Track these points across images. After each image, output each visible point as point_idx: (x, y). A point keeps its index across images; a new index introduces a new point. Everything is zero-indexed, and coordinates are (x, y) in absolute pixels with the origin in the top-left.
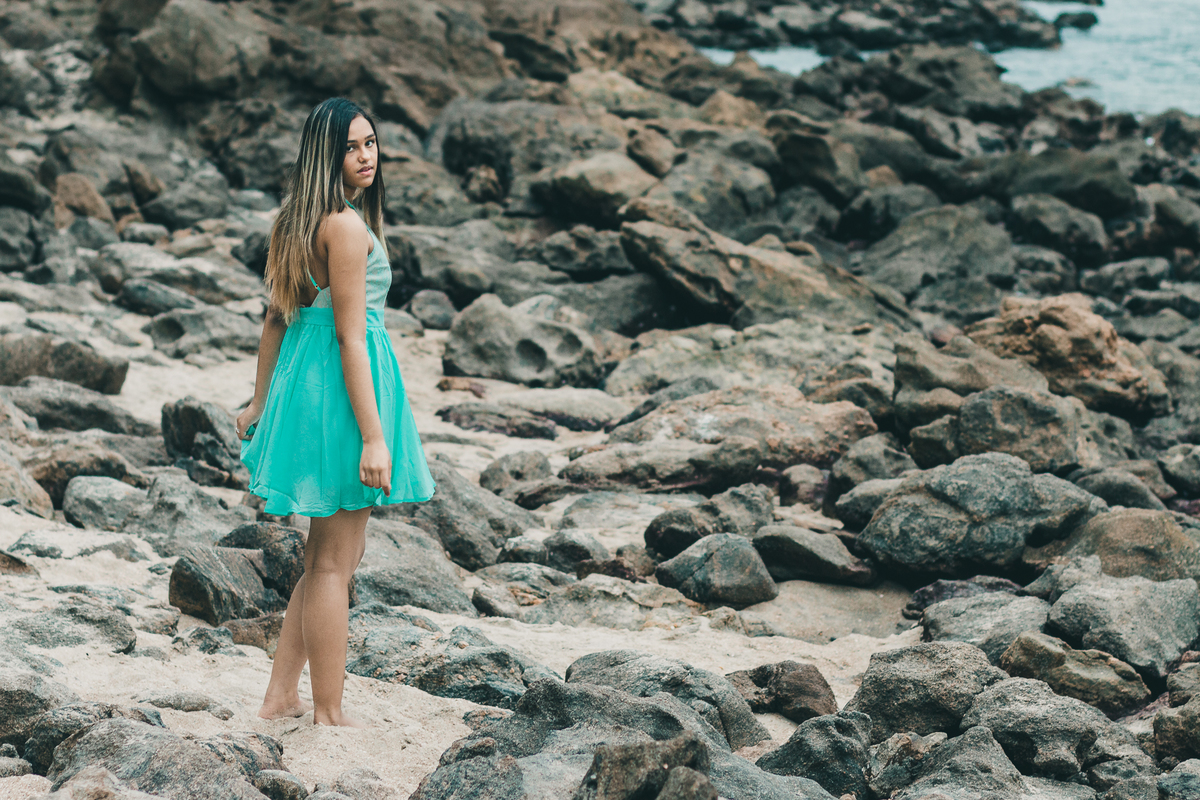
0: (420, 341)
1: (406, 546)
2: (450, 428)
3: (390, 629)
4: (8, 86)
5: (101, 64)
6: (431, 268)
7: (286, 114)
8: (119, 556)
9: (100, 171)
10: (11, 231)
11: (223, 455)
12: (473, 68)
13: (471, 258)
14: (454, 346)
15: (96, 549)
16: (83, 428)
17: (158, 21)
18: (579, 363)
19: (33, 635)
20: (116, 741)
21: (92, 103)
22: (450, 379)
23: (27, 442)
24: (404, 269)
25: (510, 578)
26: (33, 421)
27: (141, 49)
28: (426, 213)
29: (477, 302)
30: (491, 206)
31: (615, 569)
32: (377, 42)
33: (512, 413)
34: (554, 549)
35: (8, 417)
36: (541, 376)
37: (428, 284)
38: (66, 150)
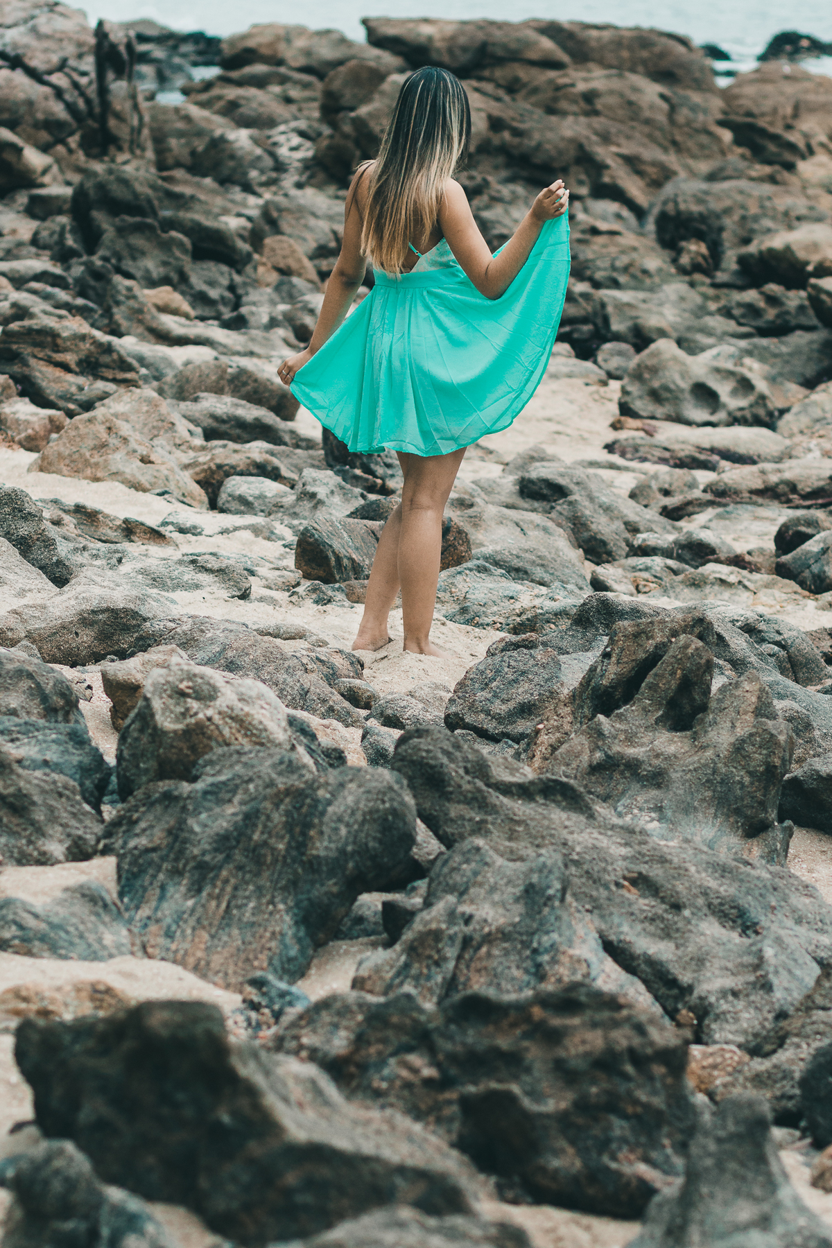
0: (602, 390)
1: (533, 533)
2: (616, 459)
3: (491, 586)
4: (231, 164)
5: (325, 143)
6: (620, 322)
7: (499, 187)
8: (257, 536)
9: (308, 236)
10: (212, 283)
11: (377, 463)
12: (695, 150)
13: (661, 314)
14: (629, 388)
15: (236, 529)
16: (248, 442)
17: (376, 96)
18: (751, 406)
19: (154, 580)
20: (197, 635)
21: (313, 181)
22: (623, 418)
23: (190, 448)
24: (595, 324)
25: (634, 569)
26: (199, 430)
27: (360, 124)
28: (632, 283)
29: (653, 346)
30: (698, 277)
31: (737, 561)
32: (598, 122)
33: (676, 447)
34: (682, 547)
35: (173, 424)
36: (714, 419)
37: (617, 337)
38: (275, 214)
